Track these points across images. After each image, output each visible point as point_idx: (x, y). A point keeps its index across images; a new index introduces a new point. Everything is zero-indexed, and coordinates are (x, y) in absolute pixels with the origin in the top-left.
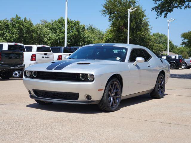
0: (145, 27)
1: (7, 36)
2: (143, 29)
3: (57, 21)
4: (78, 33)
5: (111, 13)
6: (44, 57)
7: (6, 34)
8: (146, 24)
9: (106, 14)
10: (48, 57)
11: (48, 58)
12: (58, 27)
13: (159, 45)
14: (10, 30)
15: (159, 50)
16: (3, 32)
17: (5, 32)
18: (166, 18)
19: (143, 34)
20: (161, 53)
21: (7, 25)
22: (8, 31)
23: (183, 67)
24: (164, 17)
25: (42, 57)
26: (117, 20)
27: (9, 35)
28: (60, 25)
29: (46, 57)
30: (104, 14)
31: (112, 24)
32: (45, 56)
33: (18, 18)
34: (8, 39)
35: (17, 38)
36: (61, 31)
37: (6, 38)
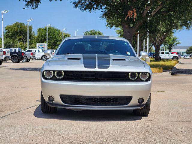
23: (24, 60)
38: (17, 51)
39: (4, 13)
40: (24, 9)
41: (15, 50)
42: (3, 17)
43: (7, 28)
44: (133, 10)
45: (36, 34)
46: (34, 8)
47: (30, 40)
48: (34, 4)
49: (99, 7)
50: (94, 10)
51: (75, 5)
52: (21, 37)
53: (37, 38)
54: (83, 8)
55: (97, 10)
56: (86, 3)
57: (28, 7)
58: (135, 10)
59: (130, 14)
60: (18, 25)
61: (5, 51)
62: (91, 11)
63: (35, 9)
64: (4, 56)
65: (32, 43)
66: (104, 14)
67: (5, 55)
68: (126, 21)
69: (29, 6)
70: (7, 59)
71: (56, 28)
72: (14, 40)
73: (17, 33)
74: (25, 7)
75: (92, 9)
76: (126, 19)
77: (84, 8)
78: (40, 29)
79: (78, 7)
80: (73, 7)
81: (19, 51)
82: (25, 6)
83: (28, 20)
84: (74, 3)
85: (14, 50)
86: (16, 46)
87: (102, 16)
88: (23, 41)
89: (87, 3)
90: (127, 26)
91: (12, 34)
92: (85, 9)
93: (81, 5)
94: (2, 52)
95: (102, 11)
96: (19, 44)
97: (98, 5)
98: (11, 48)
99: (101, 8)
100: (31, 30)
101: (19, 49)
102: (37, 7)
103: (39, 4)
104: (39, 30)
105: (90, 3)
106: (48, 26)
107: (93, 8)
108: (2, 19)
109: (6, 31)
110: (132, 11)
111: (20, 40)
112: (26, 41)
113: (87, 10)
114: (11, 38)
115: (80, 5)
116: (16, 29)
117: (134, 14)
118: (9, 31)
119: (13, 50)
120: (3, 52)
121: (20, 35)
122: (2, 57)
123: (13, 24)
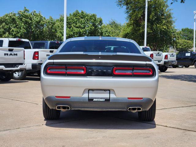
0: (168, 19)
1: (13, 31)
2: (164, 22)
3: (72, 15)
4: (94, 27)
5: (127, 4)
6: (7, 54)
7: (12, 29)
8: (169, 16)
9: (122, 5)
10: (14, 54)
11: (15, 56)
12: (73, 21)
13: (188, 41)
14: (17, 24)
15: (188, 46)
16: (9, 26)
17: (12, 26)
18: (184, 2)
19: (165, 28)
20: (190, 50)
21: (14, 19)
22: (15, 25)
24: (181, 2)
25: (5, 54)
26: (134, 11)
27: (15, 30)
28: (76, 19)
29: (11, 54)
30: (121, 5)
31: (129, 16)
32: (9, 53)
33: (26, 10)
34: (14, 34)
35: (24, 33)
36: (76, 25)
37: (12, 33)
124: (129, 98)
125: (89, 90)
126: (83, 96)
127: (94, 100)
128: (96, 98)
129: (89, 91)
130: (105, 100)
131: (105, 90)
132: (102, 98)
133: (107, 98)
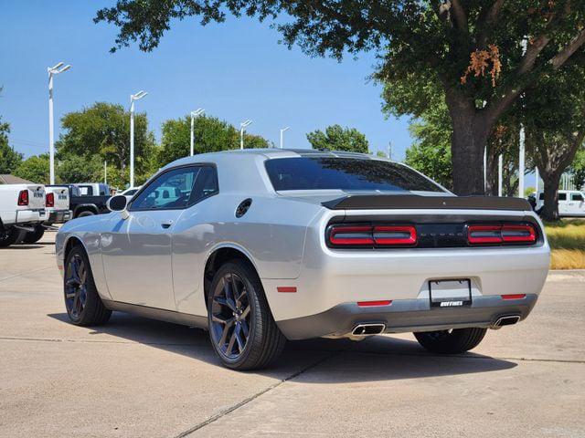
38: (97, 192)
39: (56, 72)
40: (113, 50)
41: (90, 189)
42: (51, 86)
43: (69, 122)
44: (489, 50)
45: (158, 140)
46: (145, 49)
47: (139, 159)
48: (148, 33)
49: (368, 42)
50: (351, 50)
51: (285, 35)
52: (112, 149)
53: (162, 152)
54: (315, 46)
55: (362, 52)
56: (324, 29)
57: (127, 45)
58: (496, 50)
59: (476, 62)
60: (102, 111)
61: (52, 194)
62: (339, 56)
63: (150, 49)
64: (49, 210)
65: (145, 168)
66: (387, 67)
67: (52, 205)
68: (462, 87)
69: (131, 42)
70: (60, 218)
71: (221, 120)
72: (89, 159)
73: (101, 136)
74: (116, 45)
75: (346, 48)
76: (463, 79)
77: (318, 44)
78: (171, 124)
79: (296, 42)
80: (279, 42)
81: (102, 193)
82: (117, 41)
83: (132, 96)
84: (283, 29)
85: (86, 189)
86: (99, 177)
87: (378, 72)
88: (118, 160)
89: (328, 29)
90: (464, 107)
91: (84, 139)
92: (321, 50)
93: (308, 33)
94: (41, 195)
95: (378, 56)
96: (107, 170)
97: (364, 36)
98: (76, 185)
99: (377, 42)
100: (144, 127)
101: (100, 187)
102: (155, 44)
103: (165, 31)
104: (169, 127)
105: (337, 27)
106: (194, 114)
107: (350, 43)
108: (50, 91)
109: (66, 132)
110: (485, 53)
111: (109, 158)
112: (127, 163)
113: (328, 52)
114: (80, 154)
115: (303, 36)
116: (98, 124)
117: (491, 64)
118: (75, 130)
119: (84, 191)
120: (44, 198)
121: (109, 143)
122: (42, 212)
123: (89, 107)
124: (504, 296)
125: (430, 282)
126: (418, 298)
127: (442, 304)
128: (445, 300)
129: (432, 284)
130: (464, 302)
131: (460, 280)
132: (456, 300)
133: (465, 298)
